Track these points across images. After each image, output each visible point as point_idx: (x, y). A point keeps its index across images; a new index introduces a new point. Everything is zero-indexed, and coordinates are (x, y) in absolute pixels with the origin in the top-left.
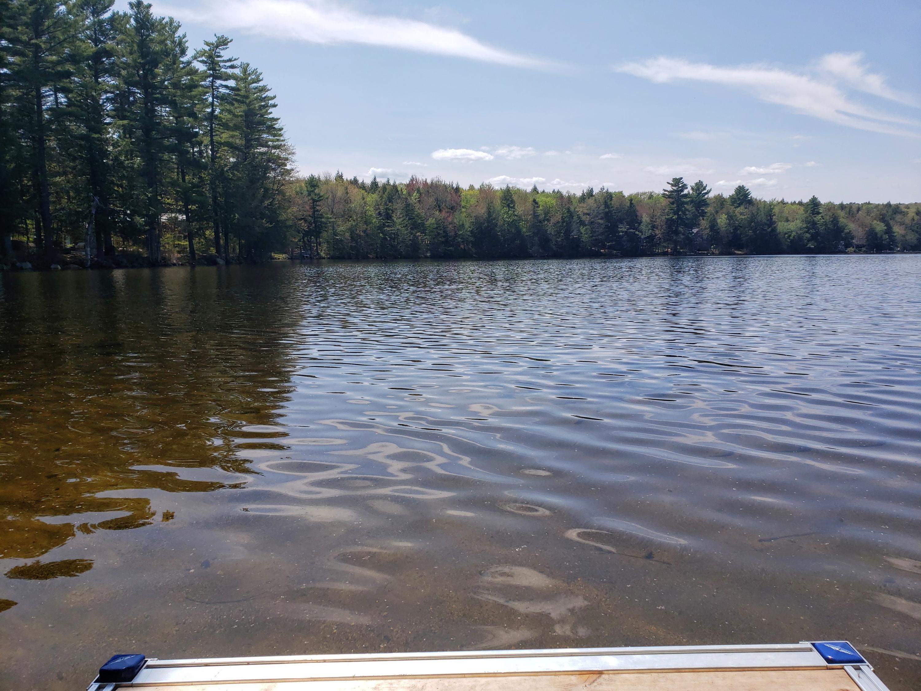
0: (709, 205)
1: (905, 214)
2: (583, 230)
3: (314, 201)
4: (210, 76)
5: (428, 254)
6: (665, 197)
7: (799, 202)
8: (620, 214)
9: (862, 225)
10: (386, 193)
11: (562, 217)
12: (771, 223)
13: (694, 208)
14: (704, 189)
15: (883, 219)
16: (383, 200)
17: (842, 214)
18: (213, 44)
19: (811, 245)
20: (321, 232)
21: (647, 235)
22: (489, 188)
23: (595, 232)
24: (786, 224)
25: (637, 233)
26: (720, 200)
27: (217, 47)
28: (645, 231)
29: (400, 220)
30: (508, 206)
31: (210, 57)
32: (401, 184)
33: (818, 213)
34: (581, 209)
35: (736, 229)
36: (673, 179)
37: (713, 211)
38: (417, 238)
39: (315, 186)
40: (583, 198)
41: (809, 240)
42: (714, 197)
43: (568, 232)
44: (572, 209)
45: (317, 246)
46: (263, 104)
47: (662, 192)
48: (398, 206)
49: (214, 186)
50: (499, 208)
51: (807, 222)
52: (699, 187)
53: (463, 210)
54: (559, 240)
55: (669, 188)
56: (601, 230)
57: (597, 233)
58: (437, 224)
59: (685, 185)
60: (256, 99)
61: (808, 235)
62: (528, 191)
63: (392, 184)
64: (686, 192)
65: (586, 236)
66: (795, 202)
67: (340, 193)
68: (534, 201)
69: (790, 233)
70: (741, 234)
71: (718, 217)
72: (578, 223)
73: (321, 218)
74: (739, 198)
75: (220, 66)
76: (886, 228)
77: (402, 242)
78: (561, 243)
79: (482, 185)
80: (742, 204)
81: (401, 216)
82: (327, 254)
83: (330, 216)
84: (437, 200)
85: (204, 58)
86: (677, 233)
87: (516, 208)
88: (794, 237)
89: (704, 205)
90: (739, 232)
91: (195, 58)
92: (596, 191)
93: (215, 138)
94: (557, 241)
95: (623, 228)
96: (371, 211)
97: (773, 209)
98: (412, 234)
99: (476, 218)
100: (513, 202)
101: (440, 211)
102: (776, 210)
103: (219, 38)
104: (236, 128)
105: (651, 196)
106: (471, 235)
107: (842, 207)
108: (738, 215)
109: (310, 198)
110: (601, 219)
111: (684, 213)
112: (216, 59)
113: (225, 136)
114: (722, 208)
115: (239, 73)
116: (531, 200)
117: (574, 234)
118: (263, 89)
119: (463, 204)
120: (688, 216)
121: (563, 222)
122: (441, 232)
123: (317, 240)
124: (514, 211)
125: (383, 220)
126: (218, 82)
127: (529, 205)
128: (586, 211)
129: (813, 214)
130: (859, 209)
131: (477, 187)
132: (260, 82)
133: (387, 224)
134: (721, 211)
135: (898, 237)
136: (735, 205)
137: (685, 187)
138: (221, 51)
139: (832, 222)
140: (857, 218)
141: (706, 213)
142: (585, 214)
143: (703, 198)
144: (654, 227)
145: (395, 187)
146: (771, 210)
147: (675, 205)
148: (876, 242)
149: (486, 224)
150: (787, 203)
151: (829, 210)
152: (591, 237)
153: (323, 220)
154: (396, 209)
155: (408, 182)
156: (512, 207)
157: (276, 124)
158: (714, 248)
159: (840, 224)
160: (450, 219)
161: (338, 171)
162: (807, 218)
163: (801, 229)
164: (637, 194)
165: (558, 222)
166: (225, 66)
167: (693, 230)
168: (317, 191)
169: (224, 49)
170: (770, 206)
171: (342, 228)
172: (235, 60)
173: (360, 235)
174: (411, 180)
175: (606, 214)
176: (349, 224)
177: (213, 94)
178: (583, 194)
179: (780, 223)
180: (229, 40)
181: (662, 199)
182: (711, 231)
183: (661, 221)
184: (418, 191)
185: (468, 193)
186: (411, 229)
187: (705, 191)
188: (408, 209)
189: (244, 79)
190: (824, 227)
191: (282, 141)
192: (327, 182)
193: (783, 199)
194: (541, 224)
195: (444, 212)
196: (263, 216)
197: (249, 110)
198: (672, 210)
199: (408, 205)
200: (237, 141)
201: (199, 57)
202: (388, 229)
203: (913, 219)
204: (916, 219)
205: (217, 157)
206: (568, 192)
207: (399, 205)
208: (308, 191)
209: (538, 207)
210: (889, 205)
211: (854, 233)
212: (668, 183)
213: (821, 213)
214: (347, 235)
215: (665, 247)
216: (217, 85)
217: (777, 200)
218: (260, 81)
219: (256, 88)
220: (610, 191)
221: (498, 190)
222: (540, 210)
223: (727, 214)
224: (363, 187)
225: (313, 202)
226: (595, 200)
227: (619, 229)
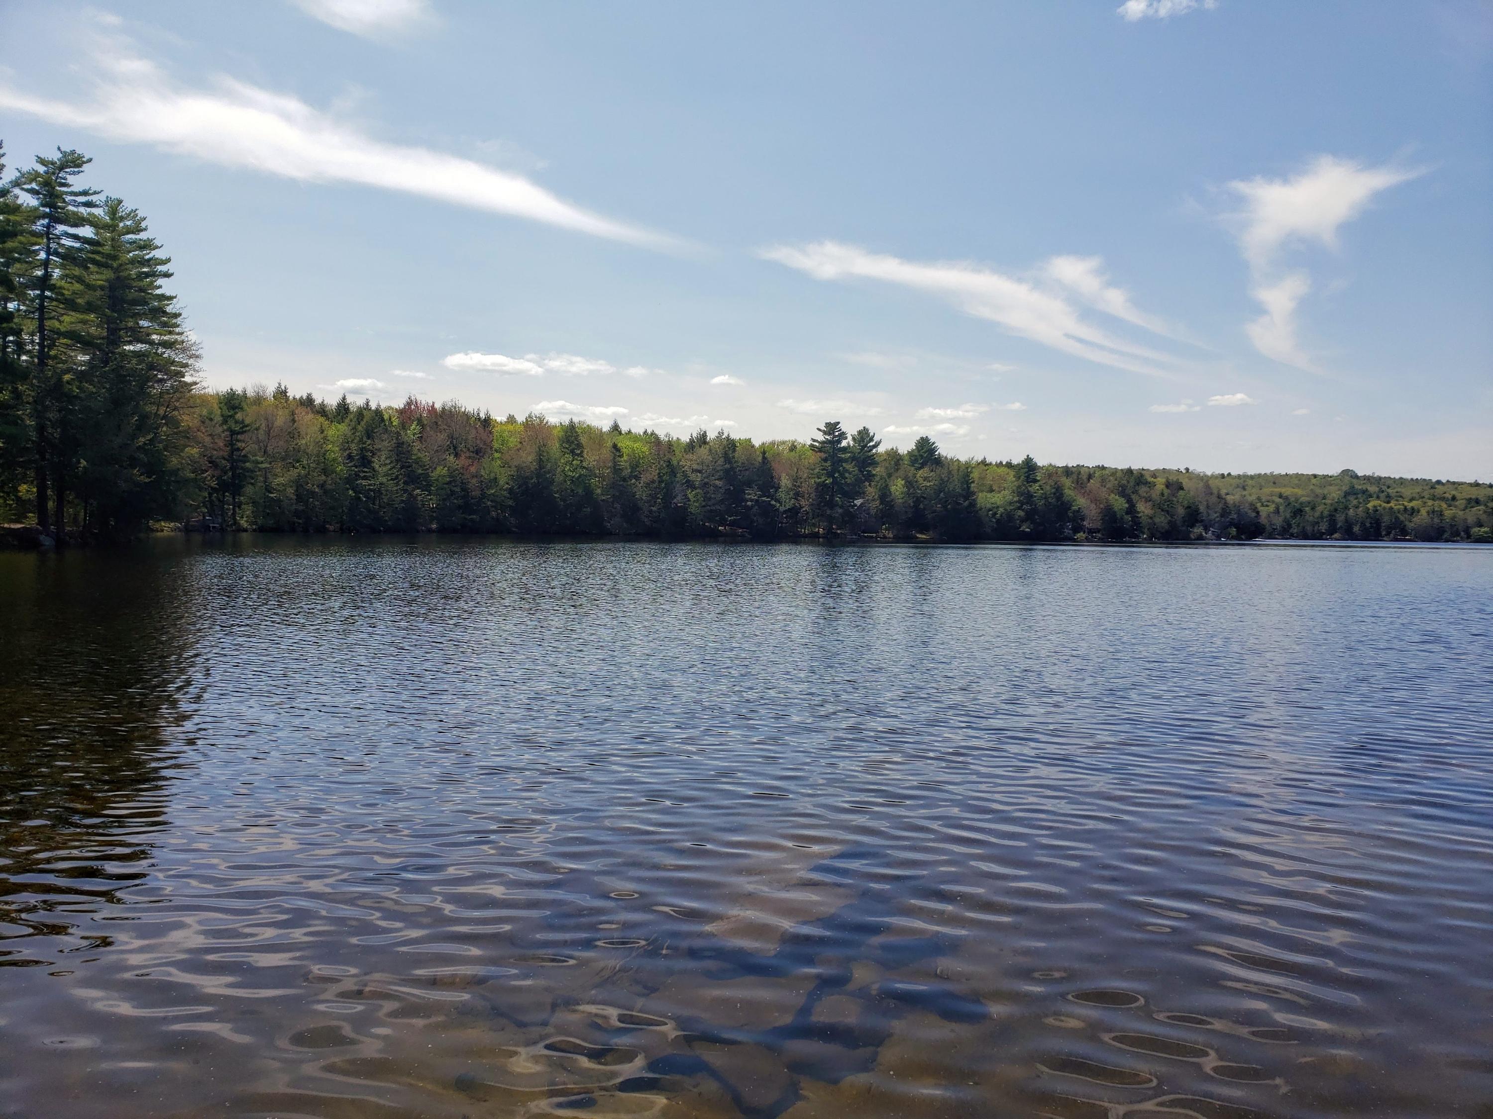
0: (878, 464)
1: (1151, 485)
2: (691, 495)
3: (233, 433)
4: (45, 216)
5: (434, 526)
6: (813, 450)
7: (1007, 462)
8: (747, 473)
9: (1095, 500)
10: (363, 423)
11: (659, 474)
12: (968, 494)
13: (856, 468)
14: (871, 440)
15: (1122, 492)
16: (357, 434)
17: (1067, 482)
18: (53, 163)
19: (1025, 528)
20: (243, 486)
21: (788, 507)
22: (541, 421)
23: (710, 499)
24: (989, 495)
25: (773, 502)
26: (894, 456)
27: (61, 168)
28: (785, 502)
29: (385, 469)
30: (572, 452)
31: (47, 184)
32: (390, 408)
33: (1035, 481)
34: (688, 463)
35: (918, 501)
36: (826, 424)
37: (884, 474)
38: (415, 498)
39: (236, 408)
40: (691, 446)
41: (1023, 521)
42: (886, 452)
43: (669, 495)
44: (675, 462)
45: (234, 509)
46: (145, 270)
47: (809, 442)
48: (384, 445)
49: (39, 408)
50: (558, 455)
51: (1020, 494)
52: (864, 436)
53: (497, 455)
54: (654, 509)
55: (820, 437)
56: (719, 497)
57: (713, 501)
58: (450, 476)
59: (844, 433)
60: (133, 262)
61: (1021, 513)
62: (604, 430)
63: (373, 408)
64: (844, 443)
65: (697, 504)
66: (1001, 463)
67: (281, 419)
68: (615, 446)
69: (995, 510)
70: (924, 509)
71: (891, 483)
72: (683, 484)
73: (245, 462)
74: (921, 456)
75: (64, 201)
76: (1127, 505)
77: (388, 504)
78: (657, 514)
79: (530, 416)
80: (926, 464)
81: (388, 461)
82: (252, 523)
83: (260, 459)
84: (451, 437)
85: (34, 185)
86: (831, 505)
87: (585, 456)
88: (1001, 516)
89: (871, 464)
90: (921, 506)
91: (16, 184)
92: (711, 435)
93: (48, 323)
94: (651, 511)
95: (752, 494)
96: (334, 451)
97: (971, 472)
98: (405, 491)
99: (519, 468)
100: (580, 446)
101: (457, 455)
102: (975, 475)
103: (64, 154)
104: (90, 308)
105: (793, 447)
106: (508, 495)
107: (1067, 471)
108: (921, 480)
109: (225, 427)
110: (720, 479)
111: (842, 476)
112: (58, 188)
113: (69, 320)
114: (897, 470)
115: (102, 214)
116: (609, 444)
117: (678, 500)
118: (148, 245)
119: (496, 445)
120: (849, 481)
121: (660, 482)
122: (458, 489)
123: (234, 498)
124: (582, 461)
125: (356, 467)
126: (61, 228)
127: (607, 453)
128: (695, 467)
129: (1028, 482)
130: (1090, 477)
131: (521, 418)
132: (141, 233)
133: (362, 475)
134: (896, 475)
135: (1144, 520)
136: (917, 465)
137: (843, 435)
138: (68, 176)
139: (1055, 494)
140: (1088, 489)
141: (874, 475)
142: (694, 471)
143: (870, 454)
144: (797, 495)
145: (378, 412)
146: (967, 475)
147: (829, 464)
148: (1114, 525)
149: (534, 480)
150: (991, 464)
151: (1050, 475)
152: (704, 506)
153: (248, 464)
154: (379, 450)
155: (402, 406)
156: (578, 455)
157: (168, 305)
158: (886, 529)
159: (1065, 499)
160: (473, 469)
161: (279, 384)
162: (1019, 487)
163: (1011, 503)
164: (773, 443)
165: (653, 482)
166: (75, 201)
167: (855, 502)
168: (239, 416)
169: (74, 173)
170: (967, 468)
171: (281, 480)
172: (95, 193)
173: (313, 493)
174: (408, 403)
175: (727, 472)
176: (294, 473)
177: (49, 248)
178: (692, 441)
179: (980, 494)
180: (84, 159)
181: (810, 453)
182: (881, 503)
183: (808, 486)
184: (420, 421)
185: (504, 427)
186: (405, 483)
187: (871, 444)
188: (401, 451)
189: (111, 226)
190: (1043, 502)
191: (179, 334)
192: (259, 400)
193: (985, 459)
194: (625, 484)
195: (463, 457)
196: (133, 462)
197: (118, 278)
198: (823, 470)
199: (400, 444)
200: (93, 330)
201: (25, 184)
202: (364, 482)
203: (1162, 494)
204: (1166, 494)
205: (50, 357)
206: (667, 435)
207: (386, 443)
208: (222, 416)
209: (621, 456)
210: (1130, 471)
211: (1085, 512)
212: (818, 429)
213: (1039, 481)
214: (290, 491)
215: (814, 525)
216: (57, 232)
217: (975, 459)
218: (142, 230)
219: (134, 242)
220: (733, 436)
221: (555, 427)
222: (624, 461)
223: (905, 478)
224: (322, 411)
225: (232, 435)
226: (710, 450)
227: (746, 496)
